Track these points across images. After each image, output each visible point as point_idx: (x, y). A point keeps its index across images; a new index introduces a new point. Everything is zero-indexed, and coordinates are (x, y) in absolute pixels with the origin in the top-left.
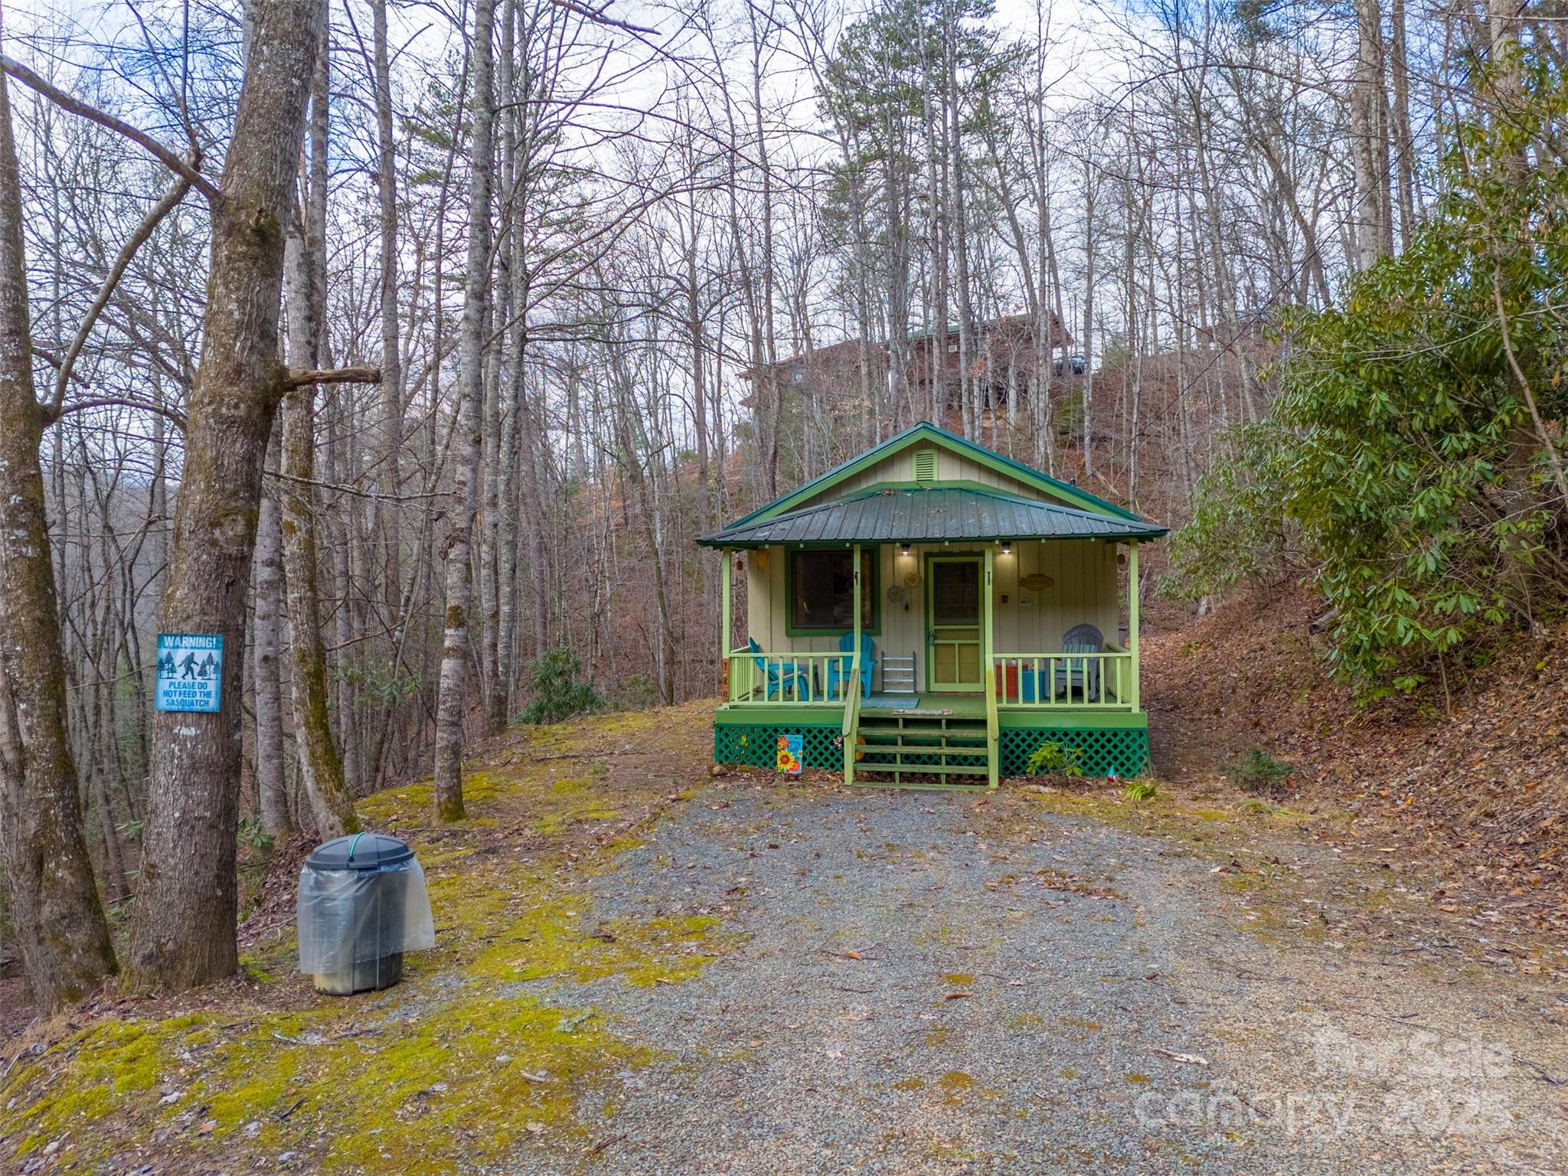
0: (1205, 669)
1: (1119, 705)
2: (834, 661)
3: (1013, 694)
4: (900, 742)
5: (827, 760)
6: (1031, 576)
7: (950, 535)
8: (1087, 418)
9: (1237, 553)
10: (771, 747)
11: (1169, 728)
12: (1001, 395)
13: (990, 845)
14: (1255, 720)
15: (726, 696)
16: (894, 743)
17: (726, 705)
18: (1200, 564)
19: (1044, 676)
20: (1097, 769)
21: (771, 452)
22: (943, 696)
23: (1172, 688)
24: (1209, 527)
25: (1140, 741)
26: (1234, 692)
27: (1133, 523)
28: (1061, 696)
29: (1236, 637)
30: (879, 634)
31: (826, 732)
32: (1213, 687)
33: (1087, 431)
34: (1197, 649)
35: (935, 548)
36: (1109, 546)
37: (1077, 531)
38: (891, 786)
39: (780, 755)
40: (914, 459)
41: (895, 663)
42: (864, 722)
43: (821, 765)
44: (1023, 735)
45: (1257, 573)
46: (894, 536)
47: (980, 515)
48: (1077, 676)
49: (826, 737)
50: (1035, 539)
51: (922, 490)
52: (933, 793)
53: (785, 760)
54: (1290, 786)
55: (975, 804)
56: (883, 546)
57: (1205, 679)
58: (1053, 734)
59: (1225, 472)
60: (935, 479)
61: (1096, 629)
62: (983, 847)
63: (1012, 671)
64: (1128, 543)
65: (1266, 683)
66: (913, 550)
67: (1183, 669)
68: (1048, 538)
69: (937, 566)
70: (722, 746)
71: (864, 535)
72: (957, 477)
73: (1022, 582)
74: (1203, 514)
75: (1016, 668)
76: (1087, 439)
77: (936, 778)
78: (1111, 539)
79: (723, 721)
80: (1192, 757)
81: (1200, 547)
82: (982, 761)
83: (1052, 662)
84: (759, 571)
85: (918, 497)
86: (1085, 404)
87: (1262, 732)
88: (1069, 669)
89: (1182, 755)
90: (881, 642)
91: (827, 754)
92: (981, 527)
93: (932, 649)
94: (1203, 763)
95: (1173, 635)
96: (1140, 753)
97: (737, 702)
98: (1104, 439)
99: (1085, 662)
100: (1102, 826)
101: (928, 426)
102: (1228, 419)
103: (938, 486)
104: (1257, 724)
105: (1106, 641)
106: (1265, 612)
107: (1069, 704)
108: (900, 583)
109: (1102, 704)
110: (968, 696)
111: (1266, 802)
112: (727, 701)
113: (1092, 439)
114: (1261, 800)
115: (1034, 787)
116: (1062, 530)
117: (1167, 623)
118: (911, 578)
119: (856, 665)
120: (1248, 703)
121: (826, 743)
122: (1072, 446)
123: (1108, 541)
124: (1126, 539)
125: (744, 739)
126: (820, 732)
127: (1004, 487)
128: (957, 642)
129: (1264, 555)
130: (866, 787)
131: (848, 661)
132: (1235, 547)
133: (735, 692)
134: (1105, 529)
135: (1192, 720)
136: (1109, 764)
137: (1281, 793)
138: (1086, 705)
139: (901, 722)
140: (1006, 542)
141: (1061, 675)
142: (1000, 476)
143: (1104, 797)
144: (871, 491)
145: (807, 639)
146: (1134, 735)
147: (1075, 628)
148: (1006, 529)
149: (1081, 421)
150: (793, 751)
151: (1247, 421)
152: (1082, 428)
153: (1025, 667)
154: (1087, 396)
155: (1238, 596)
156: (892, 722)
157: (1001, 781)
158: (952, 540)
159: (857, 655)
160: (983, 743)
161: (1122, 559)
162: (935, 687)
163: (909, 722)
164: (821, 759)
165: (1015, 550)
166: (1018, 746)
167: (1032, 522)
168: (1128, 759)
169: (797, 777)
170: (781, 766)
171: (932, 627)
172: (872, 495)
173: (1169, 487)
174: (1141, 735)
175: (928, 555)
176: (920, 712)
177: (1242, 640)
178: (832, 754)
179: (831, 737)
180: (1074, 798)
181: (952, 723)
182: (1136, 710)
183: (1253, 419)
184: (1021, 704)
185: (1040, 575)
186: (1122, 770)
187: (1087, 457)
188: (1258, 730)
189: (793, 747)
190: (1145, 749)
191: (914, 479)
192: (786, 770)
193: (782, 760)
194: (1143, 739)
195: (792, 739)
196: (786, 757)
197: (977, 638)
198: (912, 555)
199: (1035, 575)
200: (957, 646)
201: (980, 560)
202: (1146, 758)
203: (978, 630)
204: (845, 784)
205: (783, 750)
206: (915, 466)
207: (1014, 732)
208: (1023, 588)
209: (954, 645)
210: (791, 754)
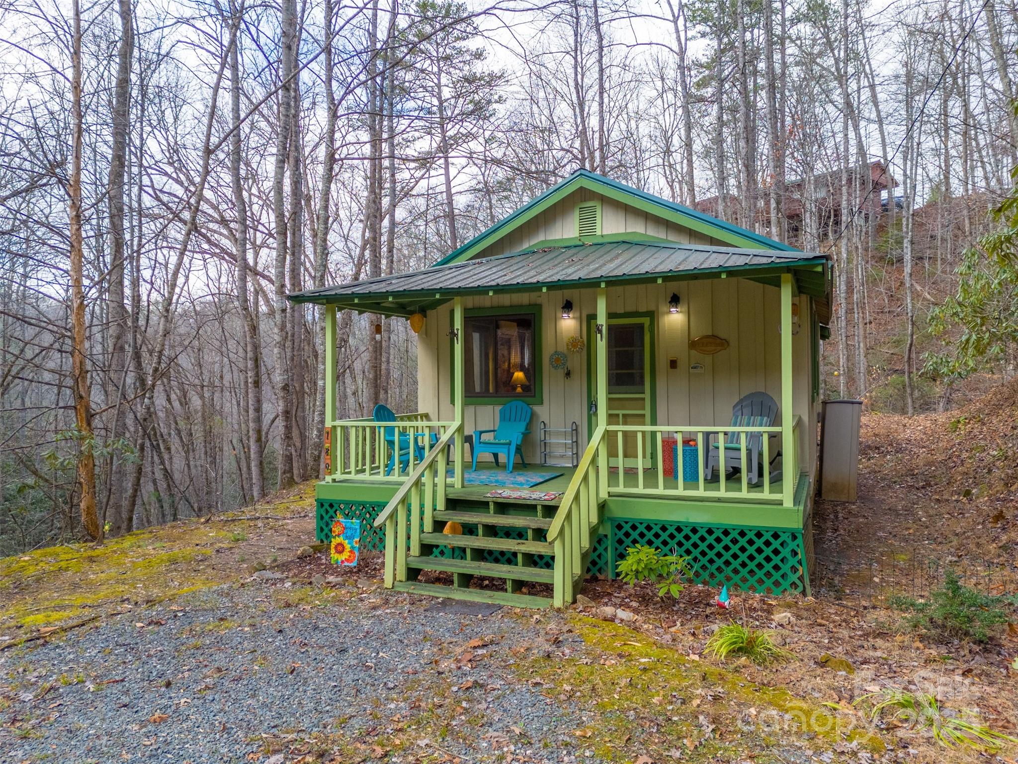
0: (967, 445)
1: (766, 495)
4: (481, 531)
6: (703, 337)
17: (328, 479)
25: (792, 545)
26: (989, 472)
28: (713, 479)
30: (541, 403)
32: (969, 465)
34: (965, 424)
38: (442, 591)
39: (334, 542)
40: (577, 213)
41: (557, 434)
44: (641, 529)
48: (733, 454)
51: (585, 245)
53: (340, 549)
57: (964, 455)
58: (679, 530)
60: (598, 233)
66: (575, 312)
70: (323, 524)
72: (622, 230)
73: (693, 345)
75: (675, 443)
90: (543, 412)
96: (792, 561)
103: (600, 241)
108: (563, 348)
112: (329, 473)
118: (573, 343)
127: (672, 237)
128: (621, 412)
130: (408, 591)
136: (752, 573)
138: (744, 494)
139: (492, 507)
140: (676, 300)
144: (530, 249)
147: (746, 398)
150: (350, 538)
153: (686, 442)
165: (685, 308)
168: (776, 568)
170: (334, 555)
174: (794, 537)
175: (591, 317)
182: (788, 503)
185: (714, 336)
186: (769, 583)
188: (999, 525)
189: (349, 534)
190: (799, 556)
191: (577, 235)
192: (340, 561)
193: (336, 547)
194: (797, 542)
195: (348, 525)
196: (341, 544)
197: (643, 408)
198: (574, 318)
199: (707, 337)
200: (621, 416)
201: (646, 321)
202: (800, 568)
203: (643, 399)
204: (385, 586)
205: (339, 535)
206: (578, 221)
207: (630, 524)
208: (693, 352)
209: (618, 415)
210: (347, 541)
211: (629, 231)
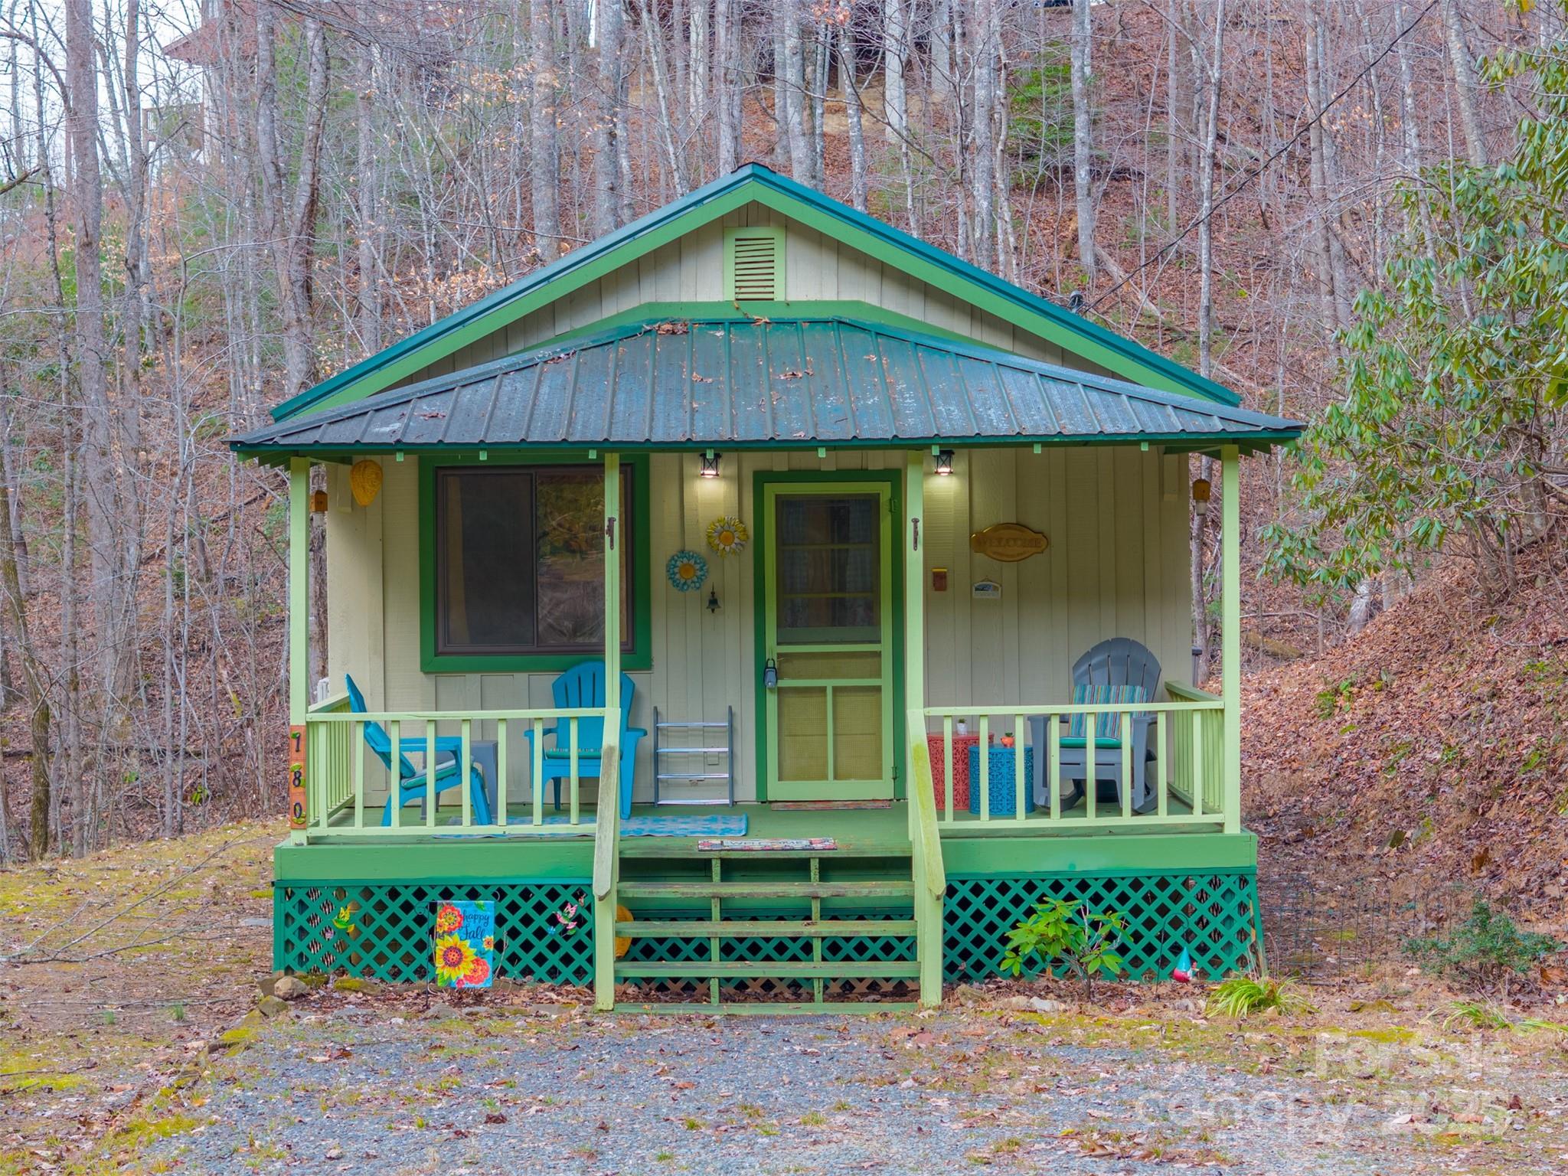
0: (1371, 744)
1: (1197, 817)
2: (556, 730)
3: (967, 803)
4: (716, 912)
5: (540, 959)
6: (999, 527)
7: (826, 433)
8: (1081, 120)
9: (1442, 472)
10: (420, 920)
11: (1297, 881)
12: (868, 56)
13: (953, 1101)
14: (1478, 850)
15: (299, 815)
16: (703, 916)
17: (299, 837)
18: (1359, 497)
19: (1036, 757)
20: (1150, 961)
21: (303, 201)
22: (796, 809)
23: (1299, 790)
24: (1380, 411)
25: (1240, 896)
26: (1434, 793)
27: (1228, 411)
28: (1073, 803)
29: (1438, 669)
30: (650, 666)
31: (540, 896)
32: (1388, 784)
33: (1081, 151)
34: (1351, 697)
35: (780, 462)
36: (1171, 458)
37: (1109, 429)
38: (703, 1009)
39: (440, 946)
40: (730, 246)
41: (686, 733)
42: (631, 868)
43: (527, 971)
44: (990, 890)
45: (1485, 520)
46: (699, 436)
47: (888, 387)
48: (1108, 756)
49: (540, 908)
50: (1019, 443)
51: (748, 322)
52: (801, 1020)
53: (454, 958)
54: (1546, 980)
55: (901, 1034)
56: (655, 457)
57: (1371, 766)
58: (1057, 887)
59: (1415, 286)
60: (779, 297)
61: (1143, 649)
62: (943, 1103)
63: (966, 750)
64: (1216, 455)
65: (1502, 771)
66: (727, 467)
67: (1322, 746)
68: (1048, 442)
69: (782, 502)
70: (291, 933)
71: (632, 429)
72: (830, 295)
73: (979, 541)
74: (1364, 379)
75: (975, 740)
76: (1082, 175)
77: (797, 989)
78: (1177, 446)
79: (290, 875)
80: (1348, 935)
81: (1359, 458)
82: (902, 949)
83: (1055, 725)
84: (356, 515)
85: (740, 339)
86: (1077, 85)
87: (1494, 876)
88: (1091, 742)
89: (1326, 931)
90: (652, 686)
91: (540, 946)
92: (896, 414)
93: (772, 700)
94: (1369, 945)
95: (1297, 668)
96: (1240, 922)
97: (323, 830)
98: (1121, 174)
99: (1126, 722)
100: (1173, 1062)
101: (763, 174)
102: (1422, 154)
103: (786, 315)
104: (1482, 860)
105: (1167, 676)
106: (1502, 609)
107: (1091, 819)
108: (697, 543)
109: (1163, 817)
110: (856, 809)
111: (1499, 1009)
112: (302, 825)
113: (1095, 176)
114: (1491, 1006)
115: (1019, 1000)
116: (1076, 425)
117: (1275, 643)
118: (723, 531)
119: (611, 737)
120: (1464, 819)
121: (540, 921)
122: (1045, 188)
123: (1169, 451)
124: (1213, 445)
125: (345, 914)
126: (526, 895)
128: (829, 683)
129: (1501, 480)
130: (647, 1012)
131: (592, 728)
132: (1437, 458)
133: (321, 803)
134: (1173, 423)
135: (1343, 860)
136: (1176, 949)
137: (1525, 995)
138: (1127, 819)
139: (716, 868)
140: (948, 450)
141: (1072, 756)
142: (929, 293)
143: (1170, 1014)
144: (629, 322)
145: (474, 679)
146: (1228, 883)
147: (1097, 649)
148: (954, 422)
149: (1067, 126)
150: (475, 935)
151: (1462, 163)
152: (1068, 143)
153: (994, 739)
154: (1081, 65)
155: (1440, 579)
156: (696, 867)
157: (948, 991)
158: (833, 446)
159: (612, 714)
160: (904, 911)
161: (1202, 490)
162: (777, 790)
163: (735, 868)
164: (527, 959)
165: (962, 468)
166: (978, 916)
167: (1007, 405)
168: (1216, 935)
169: (479, 998)
170: (443, 971)
171: (773, 649)
172: (631, 334)
173: (1284, 304)
174: (1243, 882)
175: (761, 478)
176: (760, 843)
177: (1452, 676)
178: (554, 947)
179: (552, 908)
180: (1106, 1016)
181: (832, 867)
182: (1233, 827)
183: (1477, 160)
184: (984, 821)
185: (1020, 526)
186: (1203, 961)
187: (1083, 220)
188: (1484, 873)
189: (472, 927)
190: (1251, 913)
191: (730, 296)
192: (454, 980)
193: (445, 956)
194: (1247, 889)
195: (470, 911)
196: (456, 949)
197: (878, 674)
198: (725, 477)
199: (1007, 526)
200: (829, 692)
201: (884, 490)
202: (1253, 932)
203: (878, 654)
204: (599, 1006)
205: (450, 933)
206: (733, 267)
207: (970, 885)
208: (979, 557)
209: (823, 690)
210: (468, 942)
211: (845, 297)
